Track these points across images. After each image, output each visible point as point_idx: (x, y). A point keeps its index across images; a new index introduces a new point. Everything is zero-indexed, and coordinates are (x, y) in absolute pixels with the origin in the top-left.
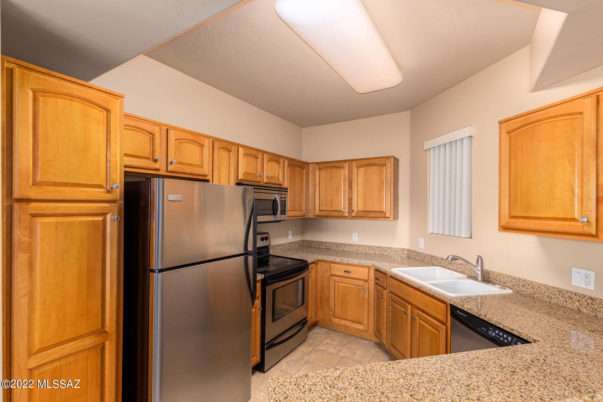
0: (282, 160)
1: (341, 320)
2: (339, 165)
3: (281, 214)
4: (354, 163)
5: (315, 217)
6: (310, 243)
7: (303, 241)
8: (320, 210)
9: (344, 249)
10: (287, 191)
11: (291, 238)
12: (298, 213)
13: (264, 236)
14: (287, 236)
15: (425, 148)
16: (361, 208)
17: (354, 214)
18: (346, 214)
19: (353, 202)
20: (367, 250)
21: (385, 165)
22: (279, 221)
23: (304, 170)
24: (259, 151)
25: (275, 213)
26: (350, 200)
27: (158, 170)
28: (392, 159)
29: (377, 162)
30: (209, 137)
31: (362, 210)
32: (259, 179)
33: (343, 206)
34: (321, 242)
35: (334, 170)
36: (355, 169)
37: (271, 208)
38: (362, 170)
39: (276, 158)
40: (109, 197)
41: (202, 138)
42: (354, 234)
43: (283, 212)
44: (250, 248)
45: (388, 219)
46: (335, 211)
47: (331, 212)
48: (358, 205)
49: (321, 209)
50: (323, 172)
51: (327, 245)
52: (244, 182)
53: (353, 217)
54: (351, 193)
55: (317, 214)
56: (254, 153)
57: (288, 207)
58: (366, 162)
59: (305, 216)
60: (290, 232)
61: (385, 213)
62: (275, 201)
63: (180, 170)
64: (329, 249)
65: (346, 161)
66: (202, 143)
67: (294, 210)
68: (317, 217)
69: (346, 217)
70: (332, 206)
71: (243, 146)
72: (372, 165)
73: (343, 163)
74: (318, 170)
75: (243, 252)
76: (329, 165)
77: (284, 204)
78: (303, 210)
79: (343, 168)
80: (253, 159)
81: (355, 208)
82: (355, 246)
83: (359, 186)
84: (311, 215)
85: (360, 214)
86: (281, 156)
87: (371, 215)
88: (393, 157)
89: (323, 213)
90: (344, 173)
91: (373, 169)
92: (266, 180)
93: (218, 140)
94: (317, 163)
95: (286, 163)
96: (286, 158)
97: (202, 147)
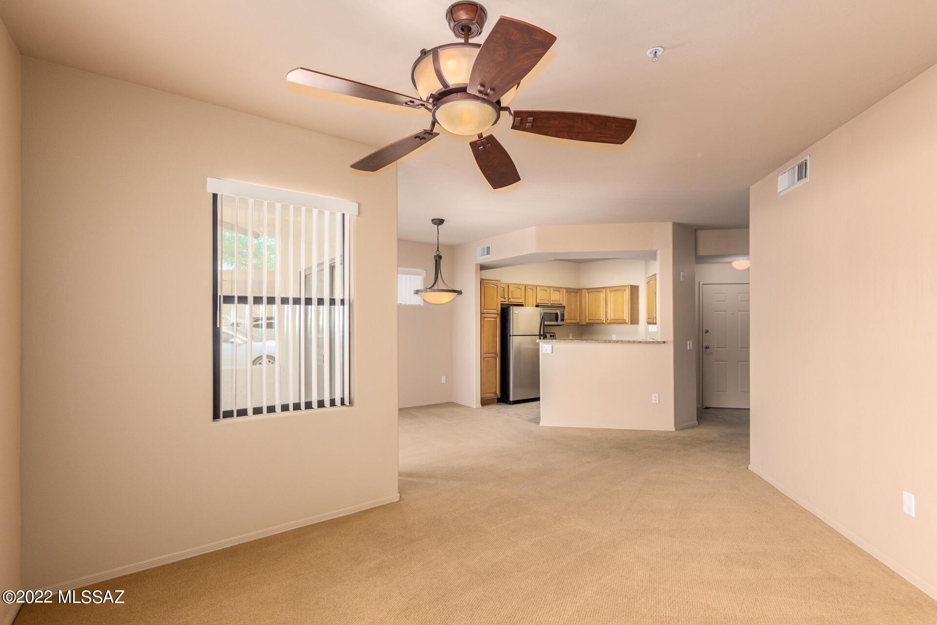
0: (561, 290)
2: (599, 290)
3: (561, 321)
4: (608, 289)
5: (588, 324)
10: (565, 308)
12: (573, 321)
13: (552, 334)
16: (612, 318)
17: (608, 322)
18: (604, 322)
19: (608, 314)
21: (625, 290)
22: (560, 325)
23: (578, 293)
24: (547, 287)
25: (557, 320)
26: (606, 313)
27: (505, 302)
28: (630, 287)
29: (621, 288)
30: (524, 285)
32: (548, 302)
33: (603, 317)
35: (596, 293)
36: (609, 293)
37: (555, 319)
38: (612, 294)
39: (558, 289)
40: (497, 313)
41: (520, 286)
42: (613, 335)
43: (563, 320)
44: (542, 333)
45: (627, 324)
46: (597, 320)
47: (595, 321)
48: (611, 316)
49: (589, 319)
50: (590, 294)
52: (539, 304)
53: (608, 323)
54: (606, 308)
55: (587, 322)
56: (545, 288)
57: (566, 317)
58: (615, 289)
59: (579, 323)
60: (571, 335)
61: (624, 320)
62: (557, 314)
63: (513, 301)
65: (603, 288)
67: (571, 319)
70: (595, 317)
71: (539, 286)
72: (618, 290)
75: (538, 334)
76: (594, 290)
77: (563, 315)
78: (577, 319)
79: (602, 292)
80: (545, 292)
81: (609, 318)
83: (612, 303)
84: (584, 323)
85: (612, 321)
86: (561, 288)
87: (618, 321)
88: (631, 286)
89: (591, 321)
90: (602, 295)
91: (619, 293)
92: (552, 302)
93: (528, 285)
94: (587, 289)
95: (565, 291)
96: (565, 288)
97: (521, 289)
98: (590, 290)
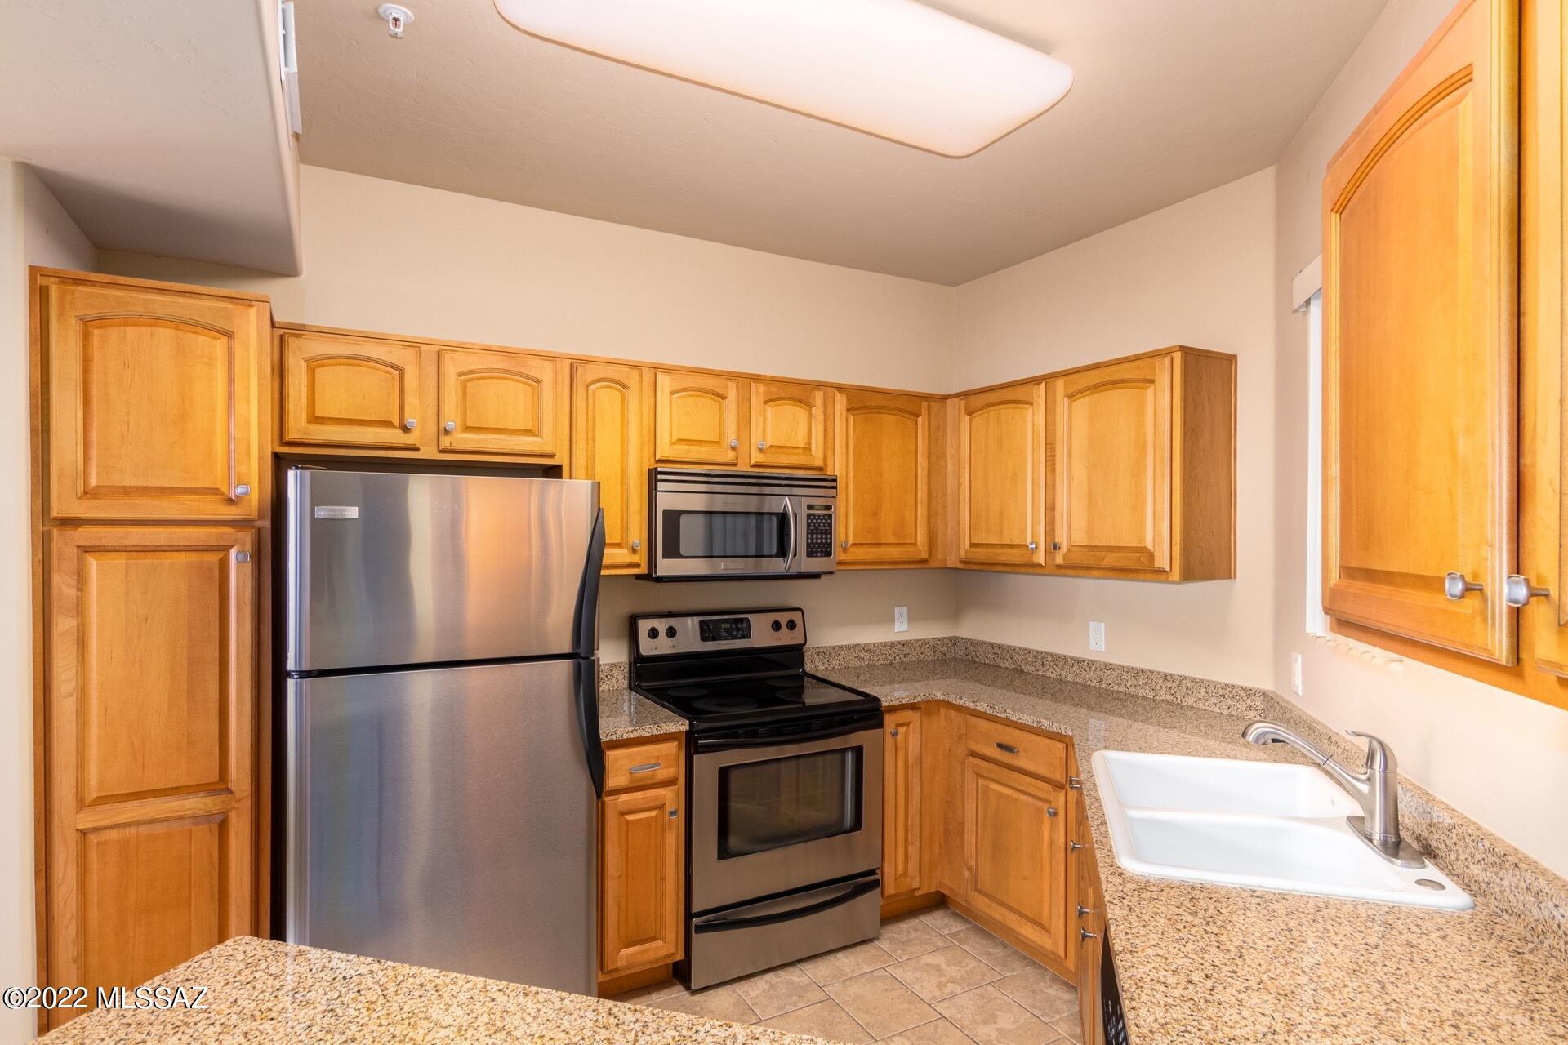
0: (818, 397)
1: (994, 905)
2: (1018, 393)
3: (810, 554)
4: (1060, 384)
5: (961, 566)
6: (972, 649)
7: (954, 641)
8: (972, 545)
9: (1064, 673)
10: (835, 488)
11: (905, 627)
12: (894, 553)
13: (782, 617)
14: (890, 620)
15: (1296, 305)
16: (1080, 539)
17: (1059, 559)
18: (1040, 558)
19: (1057, 518)
20: (1128, 685)
21: (1153, 381)
23: (920, 419)
24: (731, 376)
26: (1050, 509)
27: (413, 448)
28: (1178, 356)
29: (1126, 372)
30: (557, 357)
31: (1085, 542)
32: (727, 456)
33: (1030, 531)
34: (1000, 647)
35: (1004, 411)
36: (1062, 404)
38: (1082, 404)
39: (799, 392)
40: (231, 512)
41: (534, 362)
42: (1092, 625)
43: (820, 549)
45: (1163, 577)
46: (1011, 546)
47: (1000, 551)
48: (1071, 528)
49: (973, 541)
50: (978, 419)
51: (1016, 657)
52: (671, 466)
53: (1059, 567)
54: (1050, 488)
55: (963, 555)
56: (711, 383)
58: (1095, 378)
59: (929, 561)
60: (901, 612)
61: (1151, 556)
62: (781, 518)
63: (473, 446)
64: (1022, 671)
65: (1037, 380)
66: (534, 373)
67: (878, 545)
68: (967, 567)
69: (1040, 565)
70: (1001, 532)
71: (668, 370)
72: (1113, 384)
73: (1029, 387)
74: (967, 417)
76: (993, 397)
77: (821, 525)
78: (915, 544)
79: (1032, 404)
80: (708, 403)
81: (1062, 538)
82: (1093, 669)
83: (1076, 462)
85: (1076, 559)
86: (818, 385)
87: (1110, 560)
88: (1182, 348)
89: (980, 554)
90: (1032, 419)
91: (1117, 399)
92: (756, 457)
93: (585, 361)
94: (965, 395)
95: (840, 402)
96: (840, 388)
97: (538, 381)
98: (980, 400)
